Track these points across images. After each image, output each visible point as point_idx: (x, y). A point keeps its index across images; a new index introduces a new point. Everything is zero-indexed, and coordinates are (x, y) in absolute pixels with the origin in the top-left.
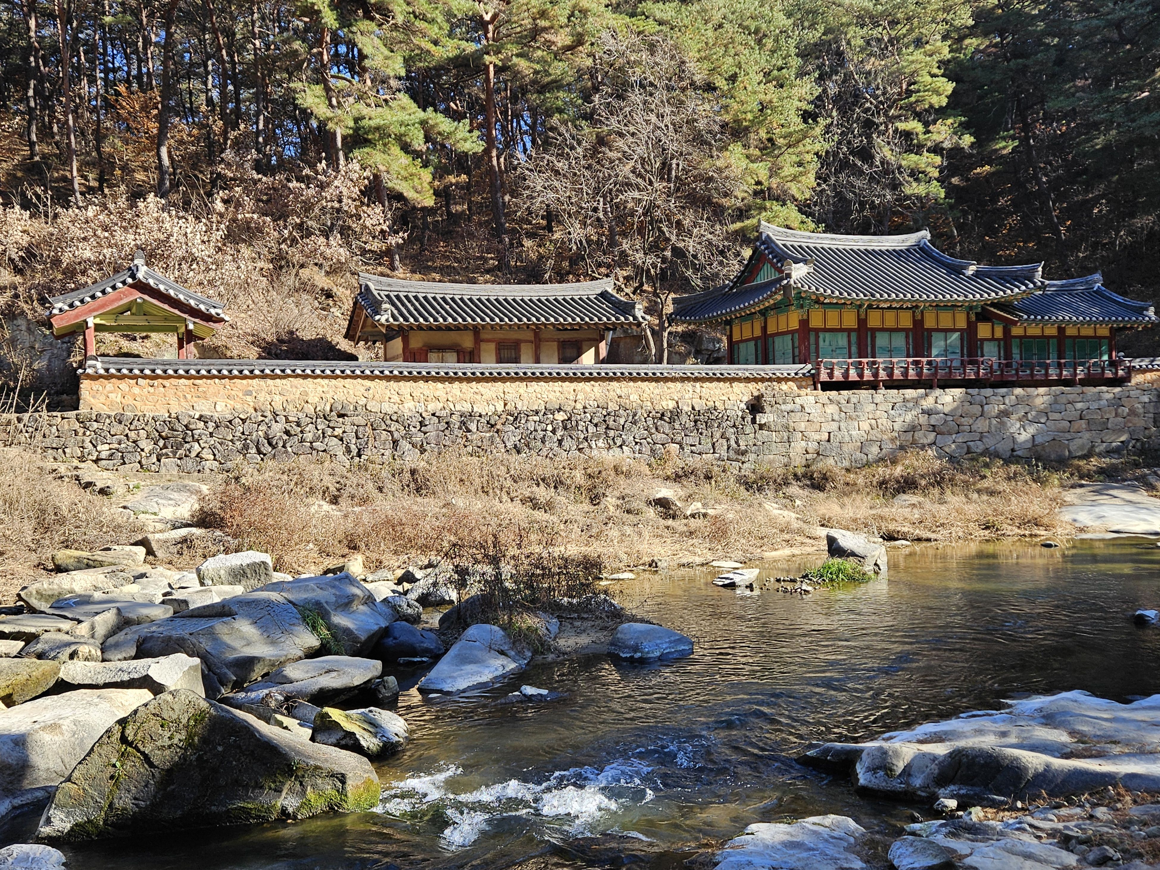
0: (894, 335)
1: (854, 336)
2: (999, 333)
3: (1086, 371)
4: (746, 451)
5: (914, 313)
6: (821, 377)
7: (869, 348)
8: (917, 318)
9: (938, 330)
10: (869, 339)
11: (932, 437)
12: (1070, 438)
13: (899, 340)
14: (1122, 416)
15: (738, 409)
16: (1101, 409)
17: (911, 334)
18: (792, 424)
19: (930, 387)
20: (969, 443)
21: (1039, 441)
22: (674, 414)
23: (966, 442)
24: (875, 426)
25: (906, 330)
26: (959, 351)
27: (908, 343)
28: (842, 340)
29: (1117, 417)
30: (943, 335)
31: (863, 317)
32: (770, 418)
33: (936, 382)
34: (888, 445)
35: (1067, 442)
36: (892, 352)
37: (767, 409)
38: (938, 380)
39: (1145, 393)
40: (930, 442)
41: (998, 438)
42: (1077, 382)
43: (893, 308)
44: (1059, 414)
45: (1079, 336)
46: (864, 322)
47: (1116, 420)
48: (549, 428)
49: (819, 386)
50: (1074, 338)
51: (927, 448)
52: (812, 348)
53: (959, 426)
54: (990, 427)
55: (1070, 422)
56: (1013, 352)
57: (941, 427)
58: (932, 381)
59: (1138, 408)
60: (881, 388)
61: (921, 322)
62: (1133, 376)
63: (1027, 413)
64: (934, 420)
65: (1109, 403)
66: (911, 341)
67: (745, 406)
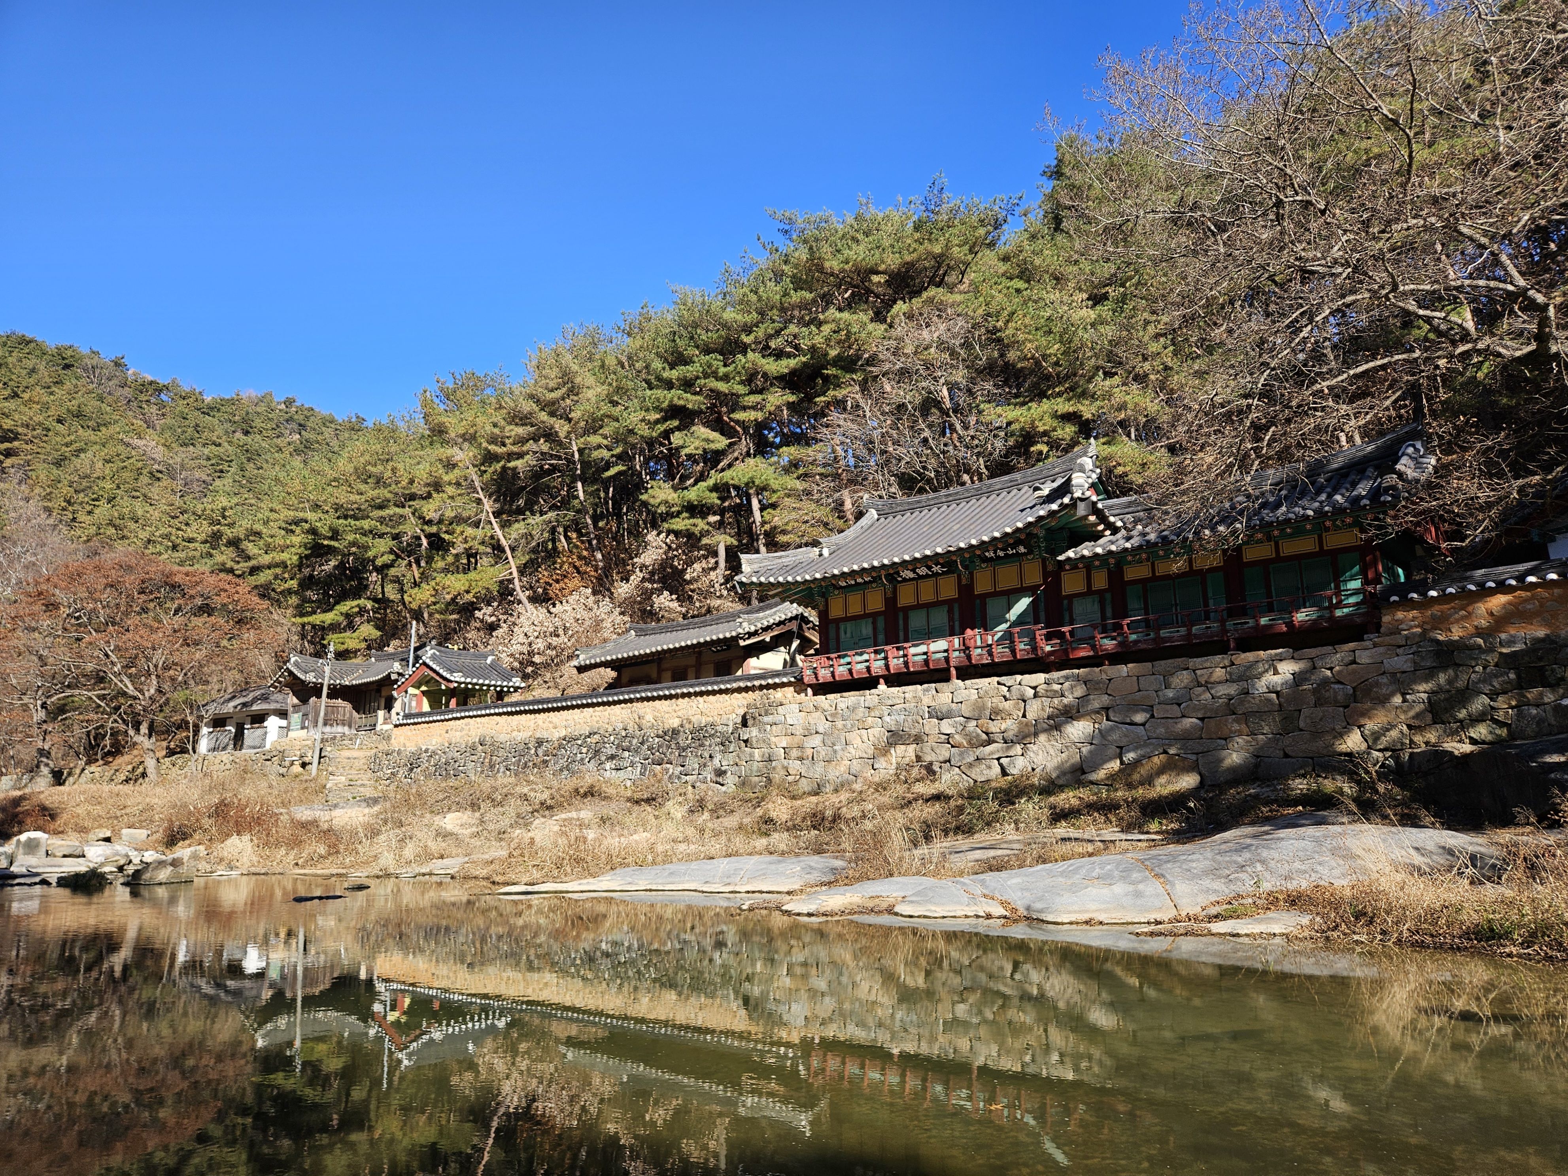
0: (933, 612)
1: (881, 622)
2: (1100, 581)
3: (1251, 622)
4: (725, 772)
5: (959, 576)
6: (806, 680)
7: (901, 634)
8: (964, 582)
9: (995, 594)
10: (901, 622)
11: (945, 752)
12: (1201, 749)
13: (940, 617)
14: (1336, 704)
15: (731, 724)
16: (1277, 693)
17: (956, 607)
18: (773, 739)
19: (947, 679)
20: (1002, 761)
21: (1130, 756)
22: (675, 732)
23: (998, 759)
24: (865, 738)
25: (949, 602)
26: (1030, 619)
27: (951, 619)
28: (866, 629)
29: (1321, 705)
30: (1003, 600)
31: (889, 595)
32: (752, 732)
33: (953, 672)
34: (881, 763)
35: (1194, 757)
36: (930, 635)
37: (750, 722)
38: (956, 668)
39: (1400, 651)
40: (941, 759)
41: (1052, 751)
42: (1232, 645)
43: (927, 576)
44: (1176, 707)
45: (1278, 559)
46: (891, 601)
47: (1319, 712)
48: (584, 750)
49: (809, 691)
50: (1264, 563)
51: (936, 767)
52: (832, 644)
53: (987, 734)
54: (1036, 735)
55: (1202, 719)
56: (1130, 607)
57: (957, 737)
58: (948, 670)
59: (1377, 684)
60: (882, 687)
61: (970, 587)
62: (1386, 619)
63: (1107, 709)
64: (947, 727)
65: (1298, 679)
66: (956, 616)
67: (739, 720)
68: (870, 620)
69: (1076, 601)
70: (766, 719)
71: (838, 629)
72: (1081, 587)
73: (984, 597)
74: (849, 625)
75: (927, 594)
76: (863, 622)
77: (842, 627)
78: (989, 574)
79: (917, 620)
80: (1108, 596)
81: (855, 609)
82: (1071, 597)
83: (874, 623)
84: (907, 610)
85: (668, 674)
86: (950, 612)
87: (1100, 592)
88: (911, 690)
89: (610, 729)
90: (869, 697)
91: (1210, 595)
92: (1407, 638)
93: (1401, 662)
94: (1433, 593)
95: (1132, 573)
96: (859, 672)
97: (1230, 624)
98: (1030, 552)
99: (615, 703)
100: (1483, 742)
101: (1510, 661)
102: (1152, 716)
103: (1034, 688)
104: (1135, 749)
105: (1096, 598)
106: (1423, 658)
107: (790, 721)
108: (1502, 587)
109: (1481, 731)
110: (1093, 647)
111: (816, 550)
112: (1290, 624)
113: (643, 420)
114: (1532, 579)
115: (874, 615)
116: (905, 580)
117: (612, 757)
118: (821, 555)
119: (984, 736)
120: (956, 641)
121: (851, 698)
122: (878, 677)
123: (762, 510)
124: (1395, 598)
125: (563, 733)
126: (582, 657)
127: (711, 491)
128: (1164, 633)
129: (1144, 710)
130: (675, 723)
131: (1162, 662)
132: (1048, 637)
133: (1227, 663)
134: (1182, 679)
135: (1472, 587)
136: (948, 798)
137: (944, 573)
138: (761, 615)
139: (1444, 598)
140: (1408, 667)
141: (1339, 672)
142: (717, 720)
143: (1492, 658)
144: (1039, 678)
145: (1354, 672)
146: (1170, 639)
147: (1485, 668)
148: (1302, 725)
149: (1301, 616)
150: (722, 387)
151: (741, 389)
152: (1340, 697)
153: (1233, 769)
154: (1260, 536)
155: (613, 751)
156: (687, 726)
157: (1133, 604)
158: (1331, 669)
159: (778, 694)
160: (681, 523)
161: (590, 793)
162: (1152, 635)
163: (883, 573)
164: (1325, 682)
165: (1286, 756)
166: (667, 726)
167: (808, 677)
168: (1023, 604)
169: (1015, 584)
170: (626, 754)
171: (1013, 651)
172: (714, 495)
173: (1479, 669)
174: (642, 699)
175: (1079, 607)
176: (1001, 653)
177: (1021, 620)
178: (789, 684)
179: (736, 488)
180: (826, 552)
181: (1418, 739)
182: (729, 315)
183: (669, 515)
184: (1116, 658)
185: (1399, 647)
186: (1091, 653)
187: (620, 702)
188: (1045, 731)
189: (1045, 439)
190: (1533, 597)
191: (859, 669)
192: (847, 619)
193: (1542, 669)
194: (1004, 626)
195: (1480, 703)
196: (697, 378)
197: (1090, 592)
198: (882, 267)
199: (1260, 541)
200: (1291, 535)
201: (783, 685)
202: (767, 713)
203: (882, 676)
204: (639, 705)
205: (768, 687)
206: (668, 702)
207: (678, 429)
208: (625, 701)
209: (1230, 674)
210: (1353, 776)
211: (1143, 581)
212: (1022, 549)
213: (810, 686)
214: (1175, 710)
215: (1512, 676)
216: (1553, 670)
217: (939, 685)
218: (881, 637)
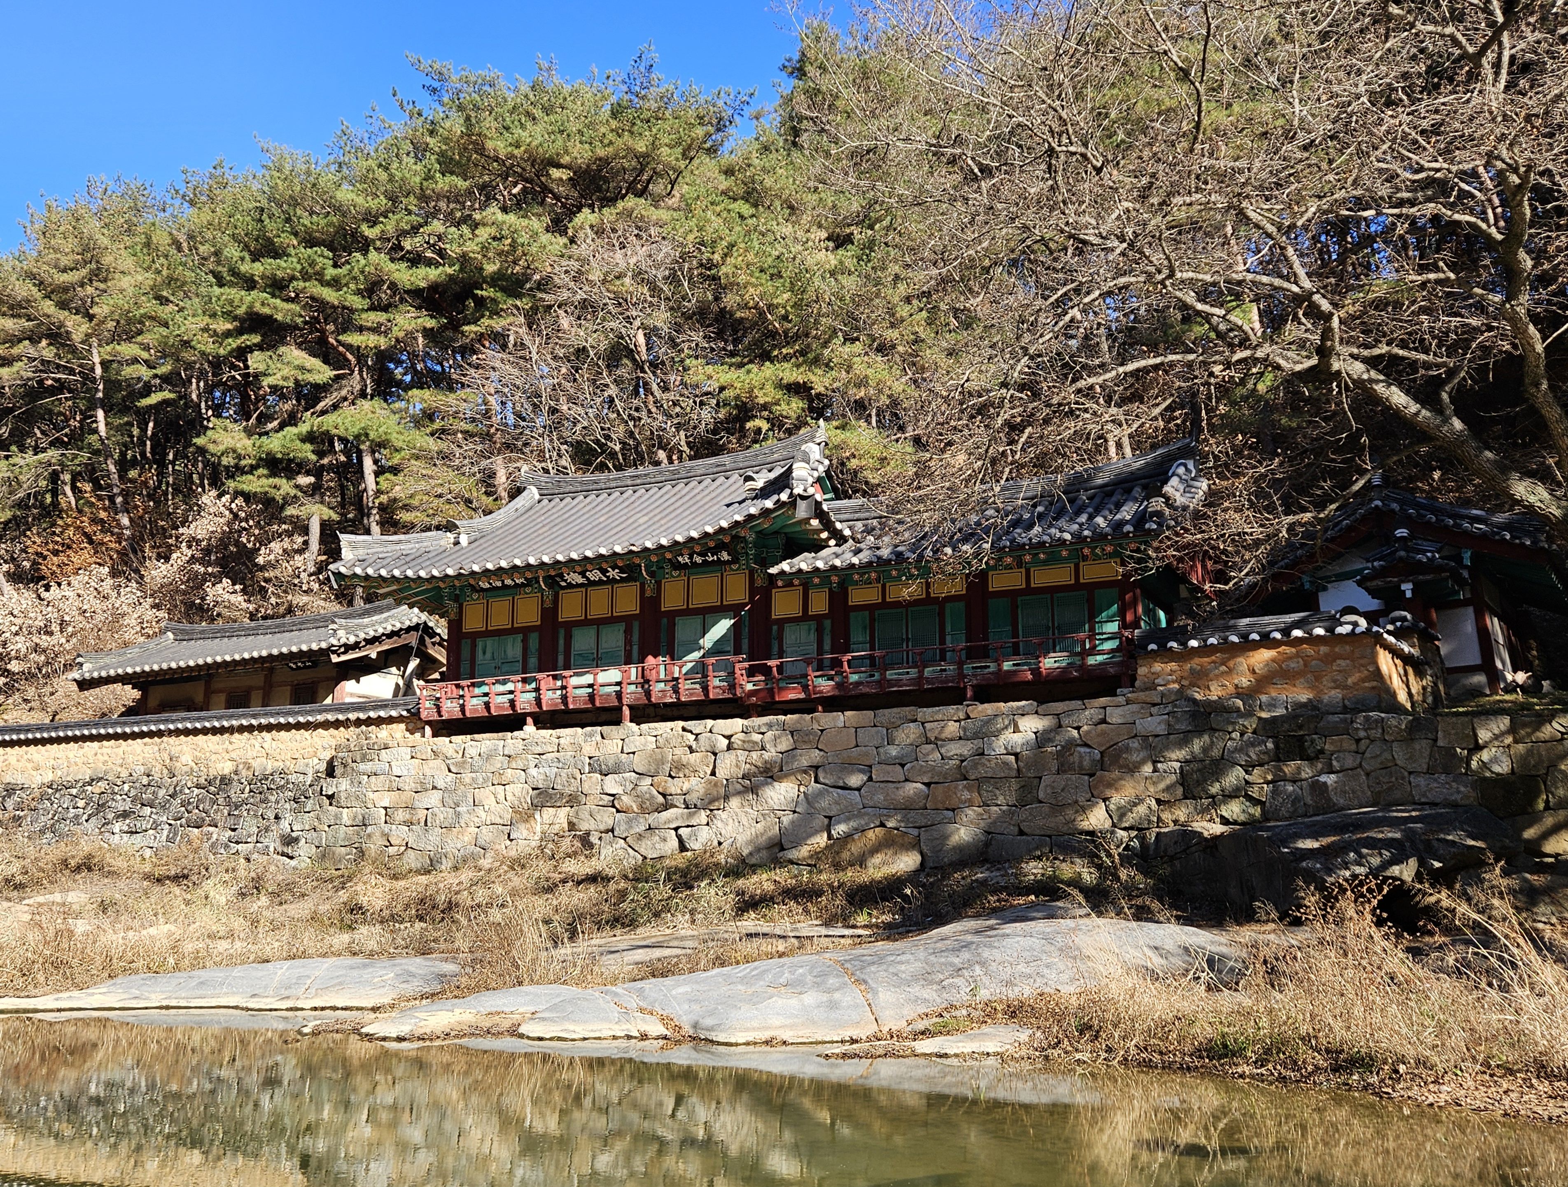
0: (605, 631)
1: (534, 641)
2: (820, 604)
3: (993, 667)
4: (296, 840)
5: (642, 586)
6: (424, 715)
7: (561, 658)
8: (648, 594)
9: (688, 612)
10: (561, 642)
11: (608, 818)
12: (923, 822)
13: (614, 638)
14: (1081, 771)
15: (310, 772)
16: (1016, 755)
17: (636, 626)
18: (371, 795)
19: (617, 722)
20: (681, 831)
21: (840, 829)
22: (225, 781)
23: (676, 829)
24: (501, 797)
25: (627, 620)
26: (730, 648)
27: (628, 642)
28: (513, 648)
29: (1065, 772)
30: (698, 620)
31: (548, 604)
32: (341, 785)
33: (626, 711)
34: (521, 832)
35: (915, 832)
36: (599, 661)
37: (338, 771)
38: (631, 707)
39: (1154, 710)
40: (602, 827)
41: (744, 821)
42: (969, 693)
43: (600, 582)
44: (898, 767)
45: (1029, 590)
46: (550, 613)
47: (1061, 781)
48: (81, 804)
49: (428, 730)
50: (1011, 594)
51: (594, 839)
52: (465, 667)
53: (664, 795)
54: (726, 798)
55: (928, 785)
56: (853, 639)
57: (625, 798)
58: (619, 709)
59: (1127, 749)
60: (530, 728)
61: (656, 600)
62: (1142, 671)
63: (816, 768)
64: (612, 785)
65: (1042, 739)
66: (636, 637)
67: (323, 767)
68: (520, 637)
69: (788, 629)
70: (362, 767)
71: (474, 646)
72: (795, 610)
73: (673, 614)
74: (489, 642)
75: (599, 607)
76: (510, 639)
77: (480, 644)
78: (681, 585)
79: (583, 640)
80: (828, 623)
81: (500, 621)
82: (782, 622)
83: (525, 641)
84: (570, 626)
85: (222, 697)
86: (628, 632)
87: (818, 618)
88: (568, 734)
89: (124, 774)
90: (511, 741)
91: (948, 628)
92: (1163, 695)
93: (1154, 724)
94: (1194, 643)
95: (858, 596)
96: (498, 707)
97: (968, 668)
98: (735, 560)
99: (134, 736)
100: (1235, 823)
101: (1268, 727)
102: (870, 779)
103: (729, 737)
104: (847, 820)
105: (813, 625)
106: (1178, 720)
107: (396, 771)
108: (1266, 641)
109: (1234, 809)
110: (805, 688)
111: (451, 536)
112: (1036, 671)
113: (206, 330)
114: (1297, 633)
115: (525, 631)
116: (570, 586)
117: (125, 815)
118: (457, 543)
119: (661, 799)
120: (633, 671)
121: (487, 741)
122: (525, 715)
123: (377, 474)
124: (1152, 647)
125: (49, 777)
126: (86, 667)
127: (303, 441)
128: (890, 674)
129: (862, 771)
130: (227, 768)
131: (886, 711)
132: (751, 672)
133: (962, 715)
134: (909, 733)
135: (1234, 639)
136: (607, 879)
137: (623, 580)
138: (366, 621)
139: (1205, 650)
140: (1161, 729)
141: (1088, 733)
142: (291, 766)
143: (1251, 724)
144: (736, 724)
145: (1103, 733)
146: (898, 682)
147: (1242, 735)
148: (1041, 795)
149: (1050, 662)
150: (329, 295)
151: (357, 302)
152: (1086, 763)
153: (960, 848)
154: (1009, 560)
155: (127, 806)
156: (244, 773)
157: (858, 635)
158: (1078, 728)
159: (383, 733)
160: (256, 483)
161: (87, 866)
162: (877, 676)
163: (541, 574)
164: (1071, 744)
165: (1021, 833)
166: (212, 773)
167: (427, 711)
168: (722, 627)
169: (713, 600)
170: (147, 810)
171: (705, 689)
172: (308, 447)
173: (1236, 735)
174: (178, 733)
175: (791, 635)
176: (690, 691)
177: (717, 649)
178: (400, 719)
179: (342, 439)
180: (464, 540)
181: (1166, 816)
182: (346, 195)
183: (238, 470)
184: (832, 704)
185: (1154, 705)
186: (802, 696)
187: (142, 735)
188: (739, 793)
189: (765, 413)
190: (1297, 655)
191: (500, 703)
192: (488, 634)
193: (1301, 739)
194: (696, 655)
195: (1234, 776)
196: (293, 278)
197: (805, 617)
198: (566, 160)
199: (1009, 567)
200: (1044, 562)
201: (391, 720)
202: (364, 759)
203: (530, 714)
204: (172, 740)
205: (369, 722)
206: (218, 737)
207: (260, 347)
208: (151, 734)
209: (965, 729)
210: (1093, 858)
211: (870, 608)
212: (725, 556)
213: (429, 723)
214: (898, 773)
215: (1270, 745)
216: (1313, 741)
217: (605, 729)
218: (533, 661)
